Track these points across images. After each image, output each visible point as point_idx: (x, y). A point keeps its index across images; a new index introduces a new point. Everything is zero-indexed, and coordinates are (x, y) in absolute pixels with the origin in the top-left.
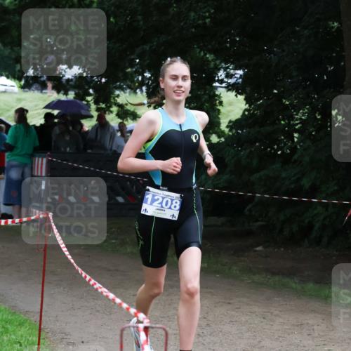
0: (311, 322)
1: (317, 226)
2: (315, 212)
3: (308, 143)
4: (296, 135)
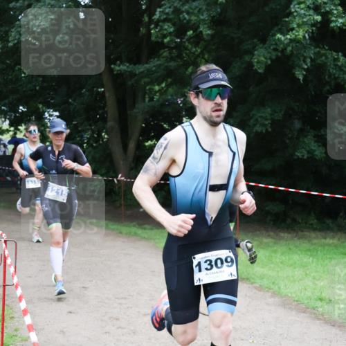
3: (91, 149)
4: (85, 145)
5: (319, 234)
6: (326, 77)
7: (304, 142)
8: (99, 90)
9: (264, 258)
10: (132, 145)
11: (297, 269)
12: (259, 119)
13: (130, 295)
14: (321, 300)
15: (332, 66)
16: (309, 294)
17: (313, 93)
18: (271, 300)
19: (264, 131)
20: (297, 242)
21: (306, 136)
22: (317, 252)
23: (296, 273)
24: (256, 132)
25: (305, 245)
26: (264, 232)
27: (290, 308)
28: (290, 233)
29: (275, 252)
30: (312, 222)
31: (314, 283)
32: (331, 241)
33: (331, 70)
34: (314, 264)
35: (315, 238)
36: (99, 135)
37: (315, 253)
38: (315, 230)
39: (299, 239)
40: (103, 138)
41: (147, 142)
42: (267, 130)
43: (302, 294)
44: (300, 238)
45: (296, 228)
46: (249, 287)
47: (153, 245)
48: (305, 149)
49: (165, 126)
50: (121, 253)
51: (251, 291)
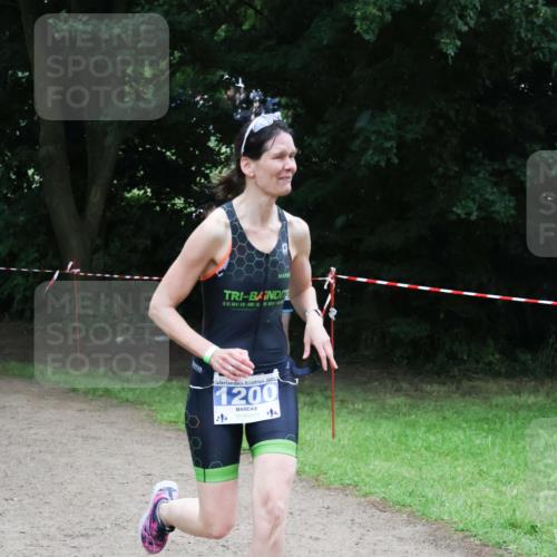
0: (14, 404)
1: (18, 297)
2: (15, 282)
5: (505, 383)
6: (514, 48)
7: (471, 184)
8: (20, 74)
9: (389, 440)
10: (96, 197)
11: (461, 462)
12: (373, 138)
13: (97, 529)
14: (513, 526)
15: (524, 24)
16: (488, 515)
17: (488, 82)
18: (406, 531)
19: (383, 164)
20: (460, 403)
21: (475, 174)
22: (502, 423)
23: (459, 469)
25: (476, 408)
26: (389, 383)
27: (448, 546)
28: (444, 384)
29: (413, 425)
30: (491, 358)
31: (498, 491)
32: (531, 400)
33: (523, 35)
34: (497, 450)
35: (496, 393)
36: (22, 175)
37: (498, 426)
38: (496, 375)
39: (463, 395)
40: (30, 182)
41: (129, 192)
42: (388, 160)
43: (475, 516)
45: (456, 372)
46: (359, 504)
47: (148, 415)
48: (473, 200)
49: (168, 153)
50: (76, 436)
51: (364, 512)
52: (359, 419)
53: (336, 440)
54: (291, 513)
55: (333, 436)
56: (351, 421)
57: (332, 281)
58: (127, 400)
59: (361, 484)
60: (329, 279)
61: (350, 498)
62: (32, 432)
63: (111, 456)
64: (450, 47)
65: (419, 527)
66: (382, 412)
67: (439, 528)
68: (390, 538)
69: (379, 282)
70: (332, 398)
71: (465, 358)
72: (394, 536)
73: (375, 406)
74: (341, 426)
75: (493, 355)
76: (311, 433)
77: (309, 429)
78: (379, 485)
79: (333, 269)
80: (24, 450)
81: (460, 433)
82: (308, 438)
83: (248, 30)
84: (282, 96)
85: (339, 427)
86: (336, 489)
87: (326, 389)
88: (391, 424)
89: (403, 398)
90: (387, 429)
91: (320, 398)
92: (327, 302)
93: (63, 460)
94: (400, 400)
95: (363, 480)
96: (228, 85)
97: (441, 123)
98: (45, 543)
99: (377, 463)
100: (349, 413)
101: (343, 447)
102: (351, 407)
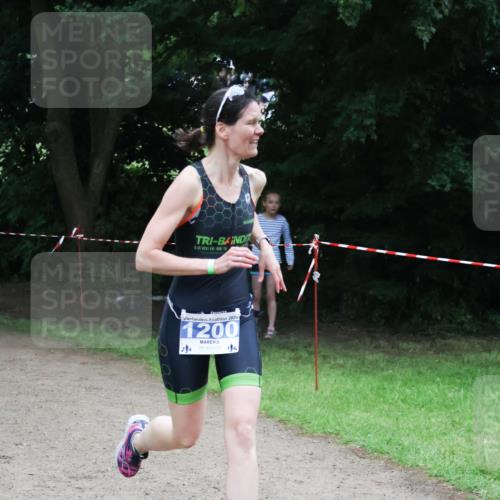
5: (475, 341)
6: (486, 34)
7: (445, 159)
8: (29, 57)
9: (368, 393)
10: (98, 169)
11: (435, 413)
12: (354, 116)
13: (99, 471)
14: (483, 472)
16: (459, 461)
17: (461, 65)
18: (384, 476)
19: (363, 140)
20: (434, 359)
22: (473, 378)
23: (433, 420)
24: (349, 141)
26: (368, 340)
27: (423, 490)
28: (419, 342)
29: (391, 379)
30: (463, 318)
31: (469, 440)
34: (468, 403)
35: (468, 351)
36: (31, 149)
37: (470, 380)
38: (467, 334)
39: (435, 352)
40: (38, 155)
41: (129, 164)
42: (368, 137)
43: (448, 463)
44: (440, 351)
46: (340, 451)
47: (145, 368)
48: (447, 173)
49: (165, 129)
50: (80, 386)
51: (345, 458)
52: (340, 373)
53: (319, 392)
54: (277, 459)
55: (317, 388)
56: (333, 375)
57: (316, 247)
58: (127, 355)
59: (342, 433)
60: (313, 245)
61: (332, 446)
62: (40, 382)
63: (112, 405)
64: (425, 34)
65: (396, 473)
66: (362, 368)
67: (414, 474)
68: (369, 482)
69: (359, 248)
70: (315, 353)
71: (439, 318)
72: (372, 481)
73: (355, 361)
74: (324, 379)
75: (465, 315)
76: (296, 385)
77: (294, 382)
78: (358, 433)
79: (317, 236)
80: (33, 399)
81: (434, 387)
82: (293, 390)
83: (239, 17)
84: (270, 77)
85: (322, 380)
86: (319, 436)
87: (310, 345)
88: (370, 378)
89: (381, 355)
90: (366, 383)
91: (304, 354)
92: (311, 266)
93: (68, 409)
94: (378, 356)
95: (344, 429)
96: (219, 67)
97: (418, 102)
98: (51, 484)
99: (357, 413)
100: (331, 368)
101: (326, 399)
102: (333, 362)
